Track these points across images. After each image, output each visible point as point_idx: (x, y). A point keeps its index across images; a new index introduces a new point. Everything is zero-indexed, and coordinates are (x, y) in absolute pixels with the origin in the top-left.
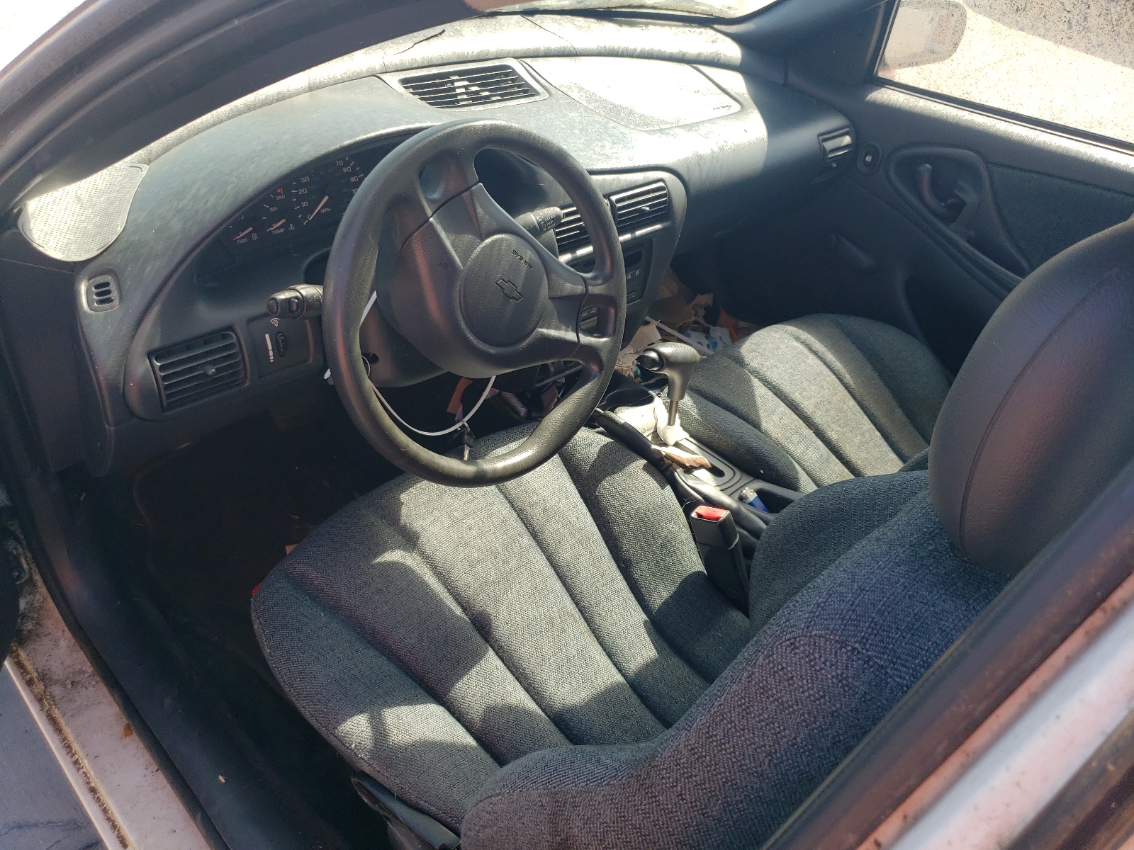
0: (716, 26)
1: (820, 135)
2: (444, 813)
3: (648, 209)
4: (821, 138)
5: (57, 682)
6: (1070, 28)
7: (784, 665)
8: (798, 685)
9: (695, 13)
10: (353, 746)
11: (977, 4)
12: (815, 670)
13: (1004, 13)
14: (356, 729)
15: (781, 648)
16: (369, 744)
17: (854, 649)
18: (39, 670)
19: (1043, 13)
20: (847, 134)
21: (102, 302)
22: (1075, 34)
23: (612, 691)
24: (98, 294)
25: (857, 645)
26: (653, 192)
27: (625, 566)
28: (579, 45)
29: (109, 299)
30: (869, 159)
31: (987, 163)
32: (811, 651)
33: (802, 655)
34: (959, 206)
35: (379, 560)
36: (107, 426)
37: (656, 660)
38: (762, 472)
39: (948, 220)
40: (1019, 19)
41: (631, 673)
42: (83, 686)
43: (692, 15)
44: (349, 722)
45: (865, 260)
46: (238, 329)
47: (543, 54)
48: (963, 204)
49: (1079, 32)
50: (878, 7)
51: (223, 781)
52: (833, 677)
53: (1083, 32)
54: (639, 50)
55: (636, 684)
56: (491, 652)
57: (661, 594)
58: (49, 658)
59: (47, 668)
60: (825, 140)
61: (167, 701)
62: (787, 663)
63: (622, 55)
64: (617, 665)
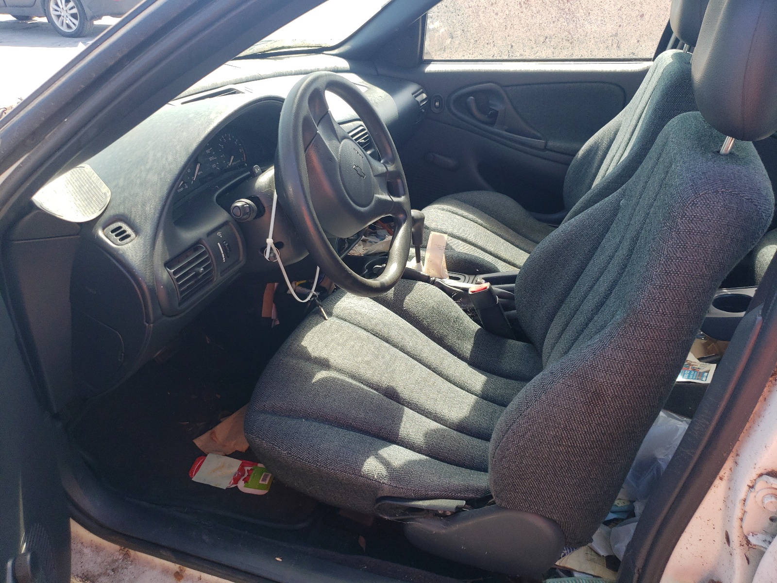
0: (325, 52)
1: (413, 94)
2: (446, 492)
3: (363, 141)
4: (413, 96)
5: (99, 575)
6: (521, 7)
7: (695, 215)
8: (706, 219)
9: (311, 47)
10: (376, 477)
11: (470, 6)
12: (711, 208)
13: (486, 7)
14: (372, 466)
15: (689, 209)
16: (384, 472)
17: (722, 192)
18: (80, 575)
19: (506, 3)
20: (422, 92)
21: (122, 239)
22: (524, 10)
23: (477, 402)
24: (117, 236)
25: (723, 190)
26: (361, 132)
27: (440, 340)
28: (263, 73)
29: (127, 235)
30: (437, 104)
31: (502, 86)
32: (705, 202)
33: (701, 206)
34: (495, 114)
35: (314, 381)
36: (147, 325)
37: (487, 380)
38: (477, 270)
39: (492, 124)
40: (494, 9)
41: (479, 392)
42: (123, 568)
43: (310, 48)
44: (365, 464)
45: (451, 162)
46: (204, 242)
47: (245, 81)
48: (497, 112)
49: (526, 8)
50: (419, 20)
51: (281, 560)
52: (721, 207)
53: (528, 8)
54: (293, 71)
55: (485, 396)
56: (406, 409)
57: (467, 347)
58: (82, 564)
59: (86, 571)
60: (416, 97)
61: (205, 537)
62: (695, 213)
63: (286, 75)
64: (469, 391)
